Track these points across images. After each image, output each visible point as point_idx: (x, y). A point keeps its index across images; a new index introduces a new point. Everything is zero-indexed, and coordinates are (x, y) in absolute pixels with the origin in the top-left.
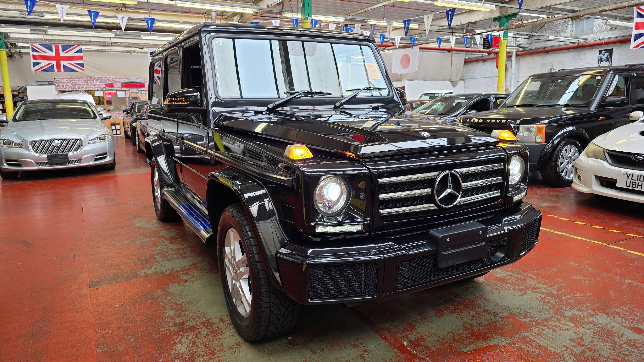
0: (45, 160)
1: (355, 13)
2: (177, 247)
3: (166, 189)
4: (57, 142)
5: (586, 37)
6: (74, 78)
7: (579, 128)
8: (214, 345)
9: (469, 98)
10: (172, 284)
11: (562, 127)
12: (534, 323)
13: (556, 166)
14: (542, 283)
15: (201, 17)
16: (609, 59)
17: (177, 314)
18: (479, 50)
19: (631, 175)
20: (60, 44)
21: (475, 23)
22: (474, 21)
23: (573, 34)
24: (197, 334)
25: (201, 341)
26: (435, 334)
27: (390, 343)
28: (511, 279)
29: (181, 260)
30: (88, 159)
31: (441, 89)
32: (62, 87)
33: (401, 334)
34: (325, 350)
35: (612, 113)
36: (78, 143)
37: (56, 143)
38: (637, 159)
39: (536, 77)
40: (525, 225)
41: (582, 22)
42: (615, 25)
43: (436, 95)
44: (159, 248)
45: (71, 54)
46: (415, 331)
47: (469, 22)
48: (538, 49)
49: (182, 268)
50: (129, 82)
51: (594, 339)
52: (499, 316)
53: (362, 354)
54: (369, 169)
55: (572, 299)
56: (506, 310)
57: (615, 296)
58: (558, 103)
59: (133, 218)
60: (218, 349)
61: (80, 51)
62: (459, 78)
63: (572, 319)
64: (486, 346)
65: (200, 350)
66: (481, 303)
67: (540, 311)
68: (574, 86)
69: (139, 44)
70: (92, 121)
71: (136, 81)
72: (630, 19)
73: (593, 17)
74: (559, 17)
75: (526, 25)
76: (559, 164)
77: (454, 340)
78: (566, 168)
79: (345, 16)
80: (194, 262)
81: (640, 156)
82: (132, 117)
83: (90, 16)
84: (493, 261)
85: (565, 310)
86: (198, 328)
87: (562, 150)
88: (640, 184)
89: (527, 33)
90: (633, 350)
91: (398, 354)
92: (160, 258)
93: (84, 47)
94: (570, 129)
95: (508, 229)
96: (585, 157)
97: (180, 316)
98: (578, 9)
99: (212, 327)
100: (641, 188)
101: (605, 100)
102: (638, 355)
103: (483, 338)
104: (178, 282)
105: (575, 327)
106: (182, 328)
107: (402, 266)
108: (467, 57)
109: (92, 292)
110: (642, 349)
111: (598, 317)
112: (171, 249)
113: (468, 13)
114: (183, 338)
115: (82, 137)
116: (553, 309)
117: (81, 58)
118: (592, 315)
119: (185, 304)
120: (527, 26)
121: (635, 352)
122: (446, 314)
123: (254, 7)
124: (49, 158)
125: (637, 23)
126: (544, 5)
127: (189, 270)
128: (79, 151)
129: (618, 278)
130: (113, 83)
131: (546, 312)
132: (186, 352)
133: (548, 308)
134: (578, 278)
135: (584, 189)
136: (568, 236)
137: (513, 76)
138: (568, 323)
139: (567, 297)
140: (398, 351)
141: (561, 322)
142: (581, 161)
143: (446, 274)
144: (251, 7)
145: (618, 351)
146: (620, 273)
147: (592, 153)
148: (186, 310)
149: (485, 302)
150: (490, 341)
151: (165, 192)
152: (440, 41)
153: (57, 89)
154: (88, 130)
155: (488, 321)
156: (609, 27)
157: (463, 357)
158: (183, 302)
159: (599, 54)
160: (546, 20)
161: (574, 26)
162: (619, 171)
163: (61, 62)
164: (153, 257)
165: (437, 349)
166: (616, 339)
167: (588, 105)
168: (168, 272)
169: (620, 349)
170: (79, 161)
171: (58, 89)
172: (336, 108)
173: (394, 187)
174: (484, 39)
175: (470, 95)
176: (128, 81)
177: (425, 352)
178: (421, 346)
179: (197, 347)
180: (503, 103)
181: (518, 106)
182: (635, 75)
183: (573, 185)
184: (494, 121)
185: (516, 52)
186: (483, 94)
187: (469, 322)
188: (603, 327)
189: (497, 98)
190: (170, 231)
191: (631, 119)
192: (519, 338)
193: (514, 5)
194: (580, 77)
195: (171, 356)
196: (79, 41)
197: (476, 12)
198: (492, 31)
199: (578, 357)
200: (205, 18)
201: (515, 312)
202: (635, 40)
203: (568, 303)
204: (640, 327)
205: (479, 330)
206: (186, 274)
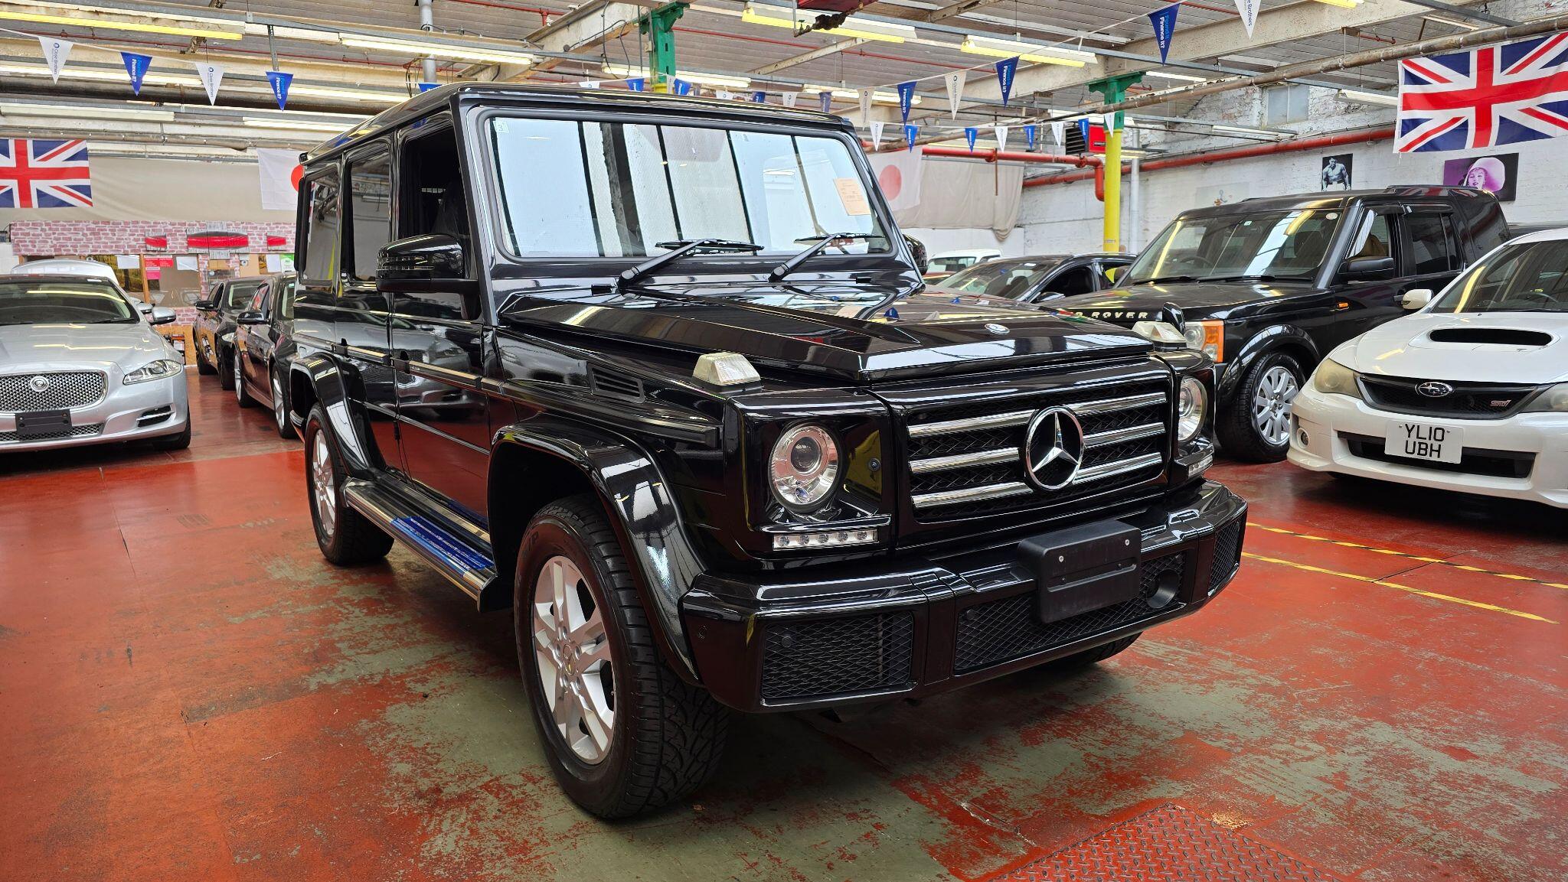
0: (10, 426)
1: (772, 68)
2: (387, 623)
3: (353, 484)
4: (40, 380)
5: (1293, 127)
6: (61, 223)
7: (1296, 329)
8: (521, 830)
9: (1043, 266)
10: (391, 705)
11: (1257, 326)
12: (1239, 749)
13: (1249, 415)
14: (1246, 666)
15: (399, 74)
16: (1345, 177)
17: (419, 771)
18: (1056, 156)
19: (1415, 429)
20: (30, 137)
21: (1048, 94)
22: (1046, 89)
23: (1266, 121)
24: (475, 812)
25: (489, 824)
26: (1026, 781)
27: (930, 806)
28: (1177, 660)
29: (405, 650)
30: (122, 422)
31: (971, 247)
32: (30, 247)
33: (952, 786)
34: (785, 828)
35: (1360, 295)
36: (95, 383)
37: (38, 384)
38: (1426, 391)
39: (1194, 217)
40: (1217, 528)
41: (1283, 94)
42: (1356, 101)
43: (961, 262)
44: (342, 625)
45: (57, 162)
46: (983, 778)
47: (1036, 93)
48: (1189, 154)
49: (410, 667)
50: (208, 234)
51: (1370, 775)
52: (1161, 738)
53: (872, 832)
54: (887, 404)
55: (1313, 696)
56: (1174, 724)
57: (1403, 687)
58: (1246, 274)
59: (260, 561)
60: (534, 840)
61: (83, 155)
62: (1012, 221)
63: (1319, 737)
64: (1143, 802)
65: (491, 845)
66: (1119, 713)
67: (1248, 723)
68: (1278, 236)
69: (235, 139)
70: (126, 329)
71: (225, 231)
72: (1388, 88)
73: (1309, 82)
74: (1234, 82)
75: (1165, 99)
76: (1255, 410)
77: (1071, 792)
78: (1271, 418)
79: (752, 75)
80: (436, 654)
81: (1433, 385)
82: (221, 320)
83: (128, 67)
84: (1152, 609)
85: (1302, 719)
86: (475, 799)
87: (1260, 377)
88: (1436, 447)
89: (1166, 119)
90: (1453, 793)
91: (951, 827)
92: (351, 647)
93: (91, 146)
94: (1276, 330)
95: (1181, 536)
96: (1315, 391)
97: (426, 775)
98: (1274, 64)
99: (511, 794)
100: (1439, 456)
101: (1349, 265)
102: (1465, 801)
103: (1135, 785)
104: (405, 700)
105: (1328, 753)
106: (436, 800)
107: (965, 619)
108: (1029, 174)
109: (193, 732)
110: (1471, 789)
111: (1371, 730)
112: (374, 627)
113: (1031, 72)
114: (442, 820)
115: (104, 366)
116: (1275, 719)
117: (84, 173)
118: (1358, 727)
119: (432, 748)
120: (1165, 101)
121: (1459, 797)
122: (1046, 739)
123: (532, 49)
124: (22, 422)
125: (1405, 96)
126: (1203, 55)
127: (428, 671)
128: (98, 402)
129: (1406, 649)
130: (165, 237)
131: (1263, 726)
132: (458, 851)
133: (1266, 716)
134: (1321, 651)
135: (1315, 464)
136: (1289, 567)
137: (1135, 216)
138: (1310, 745)
139: (1301, 691)
140: (951, 822)
141: (1297, 743)
142: (1306, 400)
143: (1056, 637)
144: (526, 49)
145: (1423, 795)
146: (1408, 638)
147: (1328, 381)
148: (438, 761)
149: (1129, 711)
150: (1149, 789)
151: (349, 490)
152: (972, 135)
153: (16, 250)
154: (118, 350)
155: (1139, 749)
156: (1343, 106)
157: (1095, 826)
158: (428, 744)
159: (1323, 168)
160: (1206, 88)
161: (1266, 102)
162: (1390, 420)
163: (32, 182)
164: (330, 646)
165: (1037, 812)
166: (1415, 771)
167: (1313, 276)
168: (378, 679)
169: (1425, 792)
170: (99, 427)
171: (20, 251)
172: (775, 279)
173: (939, 444)
174: (1067, 131)
175: (1049, 258)
176: (204, 231)
177: (1009, 821)
178: (999, 807)
179: (481, 838)
180: (1124, 277)
181: (1157, 282)
182: (1410, 211)
183: (1290, 455)
184: (1109, 314)
185: (1140, 161)
186: (1076, 256)
187: (1099, 753)
188: (1385, 750)
189: (1107, 266)
190: (360, 586)
191: (1405, 307)
192: (1211, 782)
193: (1135, 52)
194: (1290, 215)
195: (421, 862)
196: (76, 130)
197: (1050, 69)
198: (1088, 113)
199: (1341, 814)
200: (408, 76)
201: (1196, 728)
202: (1403, 134)
203: (1305, 704)
204: (1463, 745)
205: (1123, 768)
206: (424, 681)
